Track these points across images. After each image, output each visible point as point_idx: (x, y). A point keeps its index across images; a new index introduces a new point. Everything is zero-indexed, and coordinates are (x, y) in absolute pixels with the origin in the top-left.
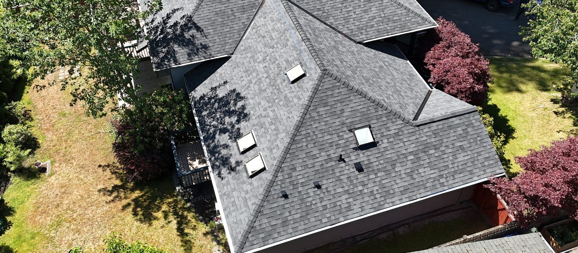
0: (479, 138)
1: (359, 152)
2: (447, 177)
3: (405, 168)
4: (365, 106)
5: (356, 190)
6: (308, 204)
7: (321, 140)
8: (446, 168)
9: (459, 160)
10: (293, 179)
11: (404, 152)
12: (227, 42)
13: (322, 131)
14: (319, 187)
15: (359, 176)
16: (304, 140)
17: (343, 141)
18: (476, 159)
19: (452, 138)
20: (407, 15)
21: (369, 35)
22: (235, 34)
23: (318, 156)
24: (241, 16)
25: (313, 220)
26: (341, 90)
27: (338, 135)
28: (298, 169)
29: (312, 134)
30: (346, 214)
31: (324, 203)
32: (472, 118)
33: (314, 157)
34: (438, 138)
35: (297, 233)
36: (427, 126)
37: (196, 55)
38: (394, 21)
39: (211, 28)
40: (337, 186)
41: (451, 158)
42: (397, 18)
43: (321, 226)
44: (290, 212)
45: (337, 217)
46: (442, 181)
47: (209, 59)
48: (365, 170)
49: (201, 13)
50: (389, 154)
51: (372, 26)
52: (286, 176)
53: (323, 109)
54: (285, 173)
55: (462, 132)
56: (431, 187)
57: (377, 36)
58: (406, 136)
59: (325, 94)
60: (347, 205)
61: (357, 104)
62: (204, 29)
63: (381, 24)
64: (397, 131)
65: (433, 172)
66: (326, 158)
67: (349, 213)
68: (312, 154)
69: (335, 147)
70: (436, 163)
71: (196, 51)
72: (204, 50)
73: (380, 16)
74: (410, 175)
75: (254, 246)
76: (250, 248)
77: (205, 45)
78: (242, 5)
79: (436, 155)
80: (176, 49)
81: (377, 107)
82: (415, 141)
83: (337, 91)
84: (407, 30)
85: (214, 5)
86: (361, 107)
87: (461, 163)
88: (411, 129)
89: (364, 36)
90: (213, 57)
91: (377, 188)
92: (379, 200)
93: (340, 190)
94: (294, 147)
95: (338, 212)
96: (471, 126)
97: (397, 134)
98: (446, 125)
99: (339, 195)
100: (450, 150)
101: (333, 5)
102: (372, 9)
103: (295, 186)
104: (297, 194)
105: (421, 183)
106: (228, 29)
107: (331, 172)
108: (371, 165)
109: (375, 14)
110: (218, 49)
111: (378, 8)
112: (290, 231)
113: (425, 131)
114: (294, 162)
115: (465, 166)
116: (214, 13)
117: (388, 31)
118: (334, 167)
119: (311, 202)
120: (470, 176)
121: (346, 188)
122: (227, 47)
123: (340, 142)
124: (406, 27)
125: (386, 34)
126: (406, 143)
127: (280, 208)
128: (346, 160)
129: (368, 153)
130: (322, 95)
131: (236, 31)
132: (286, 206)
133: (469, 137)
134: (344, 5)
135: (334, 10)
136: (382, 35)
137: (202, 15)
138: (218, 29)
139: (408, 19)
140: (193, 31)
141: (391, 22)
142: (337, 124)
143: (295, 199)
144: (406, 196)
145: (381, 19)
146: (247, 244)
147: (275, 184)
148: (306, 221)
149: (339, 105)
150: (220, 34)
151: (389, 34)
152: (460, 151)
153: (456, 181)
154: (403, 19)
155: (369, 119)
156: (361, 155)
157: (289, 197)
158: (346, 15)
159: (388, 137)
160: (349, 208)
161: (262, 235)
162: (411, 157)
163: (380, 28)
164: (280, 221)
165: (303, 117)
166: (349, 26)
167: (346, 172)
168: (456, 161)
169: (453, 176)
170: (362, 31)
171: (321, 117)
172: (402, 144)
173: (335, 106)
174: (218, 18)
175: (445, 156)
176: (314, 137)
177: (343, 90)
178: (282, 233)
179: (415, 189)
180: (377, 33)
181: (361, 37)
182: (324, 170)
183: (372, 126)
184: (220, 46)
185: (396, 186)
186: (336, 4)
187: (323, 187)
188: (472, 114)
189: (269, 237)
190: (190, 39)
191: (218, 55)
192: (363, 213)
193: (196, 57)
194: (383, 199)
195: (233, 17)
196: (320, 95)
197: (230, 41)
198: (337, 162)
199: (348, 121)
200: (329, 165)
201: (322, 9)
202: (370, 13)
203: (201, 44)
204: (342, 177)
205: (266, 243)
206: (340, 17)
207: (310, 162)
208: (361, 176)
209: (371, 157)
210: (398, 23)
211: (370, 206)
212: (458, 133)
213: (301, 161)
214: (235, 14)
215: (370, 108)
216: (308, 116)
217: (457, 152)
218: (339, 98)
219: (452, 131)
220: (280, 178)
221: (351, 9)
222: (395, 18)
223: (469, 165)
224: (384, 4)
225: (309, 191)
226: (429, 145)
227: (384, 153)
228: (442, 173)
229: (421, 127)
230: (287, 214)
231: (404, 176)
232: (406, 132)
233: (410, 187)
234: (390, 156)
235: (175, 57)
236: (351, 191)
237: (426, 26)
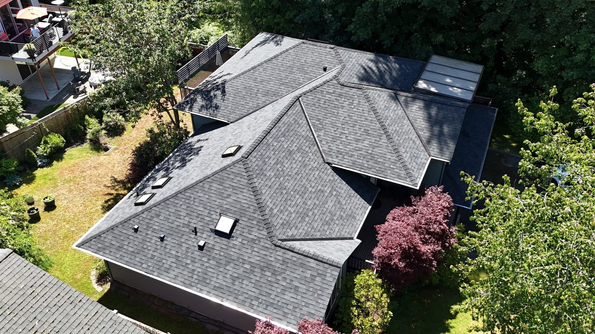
0: (320, 292)
1: (213, 235)
2: (261, 303)
3: (234, 270)
4: (250, 203)
5: (184, 260)
6: (145, 247)
7: (195, 207)
8: (268, 295)
9: (285, 297)
10: (152, 222)
11: (246, 258)
12: (235, 111)
13: (201, 202)
14: (162, 239)
15: (196, 253)
16: (183, 200)
17: (209, 219)
18: (300, 307)
19: (295, 275)
20: (395, 163)
21: (343, 162)
22: (246, 109)
23: (182, 217)
24: (260, 97)
25: (138, 259)
26: (242, 180)
27: (210, 212)
28: (161, 218)
29: (192, 199)
30: (162, 272)
31: (154, 254)
32: (329, 271)
33: (179, 217)
34: (284, 267)
35: (120, 261)
36: (283, 250)
37: (207, 109)
38: (377, 162)
39: (233, 96)
40: (174, 249)
41: (279, 290)
42: (382, 161)
43: (138, 268)
44: (129, 243)
45: (154, 270)
46: (254, 302)
47: (212, 118)
48: (204, 251)
49: (235, 82)
50: (233, 252)
51: (352, 156)
52: (149, 217)
53: (216, 185)
54: (150, 214)
55: (309, 276)
56: (241, 301)
57: (348, 166)
58: (259, 247)
59: (228, 176)
60: (168, 267)
61: (245, 198)
62: (227, 95)
63: (362, 158)
64: (255, 238)
65: (254, 290)
66: (186, 223)
67: (165, 274)
68: (179, 213)
69: (199, 219)
70: (263, 285)
71: (208, 107)
72: (214, 109)
73: (367, 151)
74: (234, 278)
75: (90, 249)
76: (87, 248)
77: (218, 106)
78: (269, 89)
79: (269, 279)
80: (197, 100)
81: (258, 209)
82: (262, 256)
83: (239, 179)
84: (382, 176)
85: (249, 80)
86: (246, 202)
87: (284, 301)
88: (268, 244)
89: (337, 160)
90: (216, 117)
91: (200, 270)
92: (193, 280)
93: (174, 252)
94: (172, 200)
95: (157, 267)
96: (322, 277)
97: (253, 240)
98: (300, 261)
99: (170, 255)
100: (284, 284)
101: (334, 121)
102: (365, 142)
103: (148, 227)
104: (144, 235)
105: (236, 292)
106: (243, 103)
107: (180, 236)
108: (212, 250)
109: (364, 148)
110: (225, 114)
111: (371, 143)
112: (118, 256)
113: (278, 253)
114: (162, 211)
115: (285, 306)
116: (244, 86)
117: (363, 168)
118: (185, 233)
119: (148, 246)
120: (281, 317)
121: (179, 255)
122: (232, 116)
123: (206, 218)
124: (384, 173)
125: (359, 169)
126: (254, 253)
127: (126, 236)
128: (198, 234)
129: (218, 239)
130: (226, 175)
131: (248, 107)
132: (131, 237)
133: (311, 285)
134: (344, 126)
135: (331, 126)
136: (353, 168)
137: (235, 84)
138: (237, 99)
139: (392, 166)
140: (219, 93)
141: (373, 161)
142: (216, 203)
143: (140, 237)
144: (216, 293)
145: (366, 154)
146: (87, 244)
147: (137, 217)
148: (133, 258)
149: (231, 190)
150: (235, 104)
151: (362, 170)
152: (292, 291)
153: (266, 312)
154: (386, 165)
155: (242, 215)
156: (212, 238)
157: (138, 232)
158: (338, 135)
159: (245, 238)
160: (167, 271)
161: (100, 245)
162: (248, 266)
163: (358, 160)
164: (118, 244)
165: (197, 183)
166: (332, 145)
167: (190, 243)
168: (282, 296)
169: (267, 306)
170: (340, 156)
171: (209, 191)
172: (249, 251)
173: (227, 189)
174: (244, 91)
175: (275, 285)
176: (192, 203)
177: (244, 180)
178: (112, 254)
179: (228, 293)
180: (351, 164)
181: (334, 160)
182: (176, 231)
183: (240, 222)
184: (228, 112)
185: (215, 279)
186: (337, 122)
187: (165, 242)
188: (332, 268)
189: (102, 249)
190: (212, 97)
191: (221, 118)
192: (174, 281)
193: (206, 111)
194: (197, 281)
195: (254, 96)
196: (224, 174)
197: (238, 112)
198: (191, 232)
199: (226, 206)
200: (183, 229)
201: (321, 121)
202: (360, 143)
203: (216, 104)
204: (183, 245)
205: (98, 252)
206: (331, 134)
207: (172, 218)
208: (198, 253)
209: (218, 245)
210: (379, 166)
211: (182, 280)
212: (305, 275)
213: (168, 213)
214: (258, 94)
215: (252, 207)
216: (201, 184)
217: (290, 290)
218: (235, 185)
219: (301, 269)
220: (144, 216)
221: (347, 132)
222: (379, 160)
223: (289, 307)
224: (380, 143)
225: (154, 238)
226: (271, 267)
227: (230, 249)
228: (260, 297)
229: (278, 249)
230: (126, 243)
231: (228, 276)
232: (262, 244)
233: (225, 288)
234: (232, 253)
235: (193, 105)
236: (180, 259)
237: (406, 182)
